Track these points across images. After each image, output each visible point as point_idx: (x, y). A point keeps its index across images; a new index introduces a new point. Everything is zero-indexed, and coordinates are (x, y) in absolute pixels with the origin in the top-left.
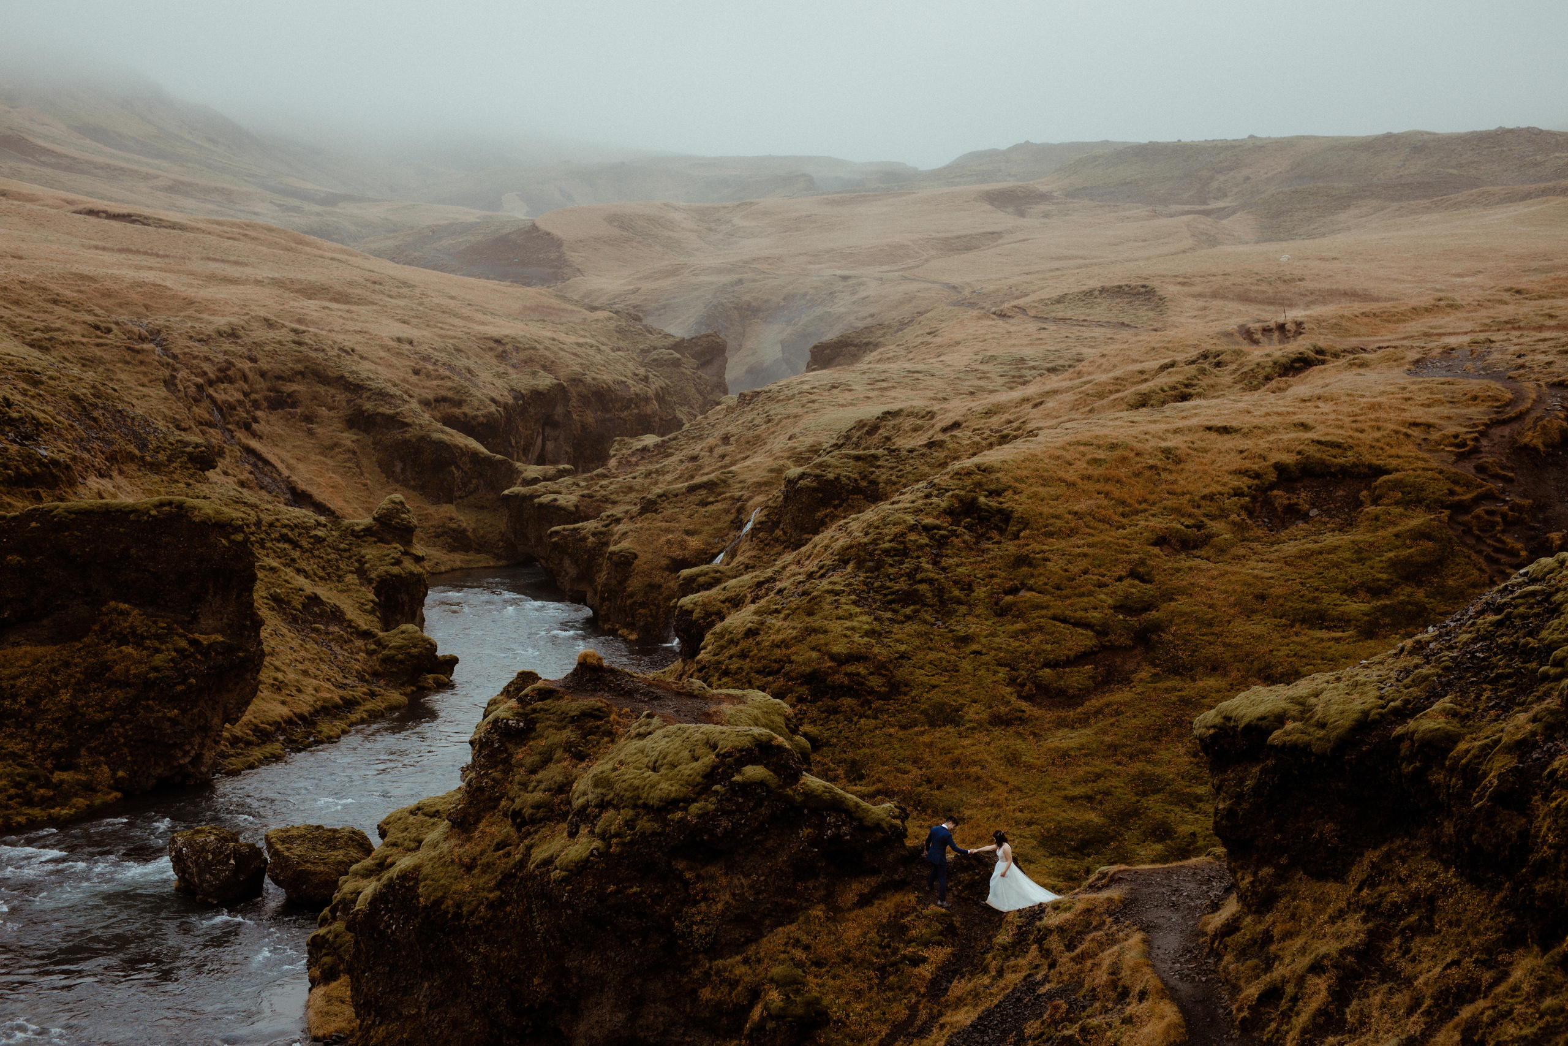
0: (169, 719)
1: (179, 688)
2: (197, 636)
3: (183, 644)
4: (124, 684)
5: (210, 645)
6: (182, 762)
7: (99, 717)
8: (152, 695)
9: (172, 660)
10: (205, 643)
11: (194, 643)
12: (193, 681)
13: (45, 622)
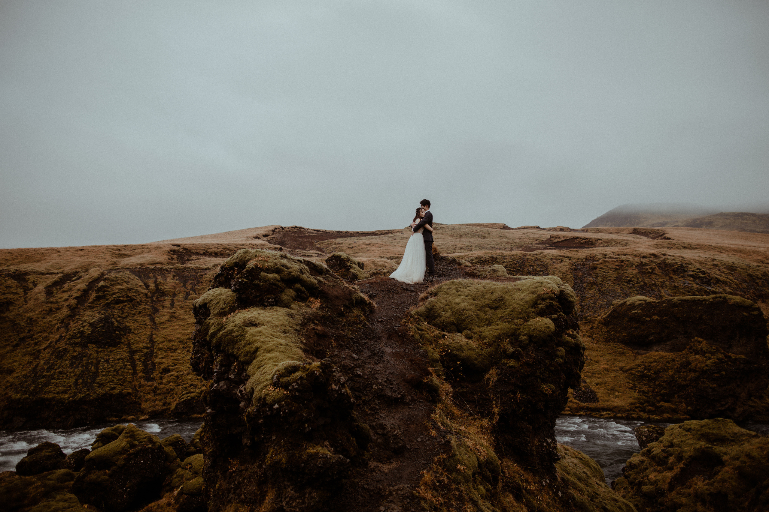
0: (711, 388)
1: (716, 375)
2: (730, 354)
3: (722, 356)
4: (695, 371)
5: (736, 359)
6: (720, 409)
7: (683, 383)
8: (705, 377)
9: (715, 363)
10: (733, 357)
11: (730, 357)
12: (724, 373)
13: (668, 343)
